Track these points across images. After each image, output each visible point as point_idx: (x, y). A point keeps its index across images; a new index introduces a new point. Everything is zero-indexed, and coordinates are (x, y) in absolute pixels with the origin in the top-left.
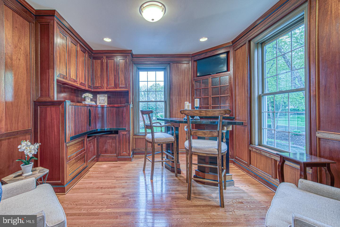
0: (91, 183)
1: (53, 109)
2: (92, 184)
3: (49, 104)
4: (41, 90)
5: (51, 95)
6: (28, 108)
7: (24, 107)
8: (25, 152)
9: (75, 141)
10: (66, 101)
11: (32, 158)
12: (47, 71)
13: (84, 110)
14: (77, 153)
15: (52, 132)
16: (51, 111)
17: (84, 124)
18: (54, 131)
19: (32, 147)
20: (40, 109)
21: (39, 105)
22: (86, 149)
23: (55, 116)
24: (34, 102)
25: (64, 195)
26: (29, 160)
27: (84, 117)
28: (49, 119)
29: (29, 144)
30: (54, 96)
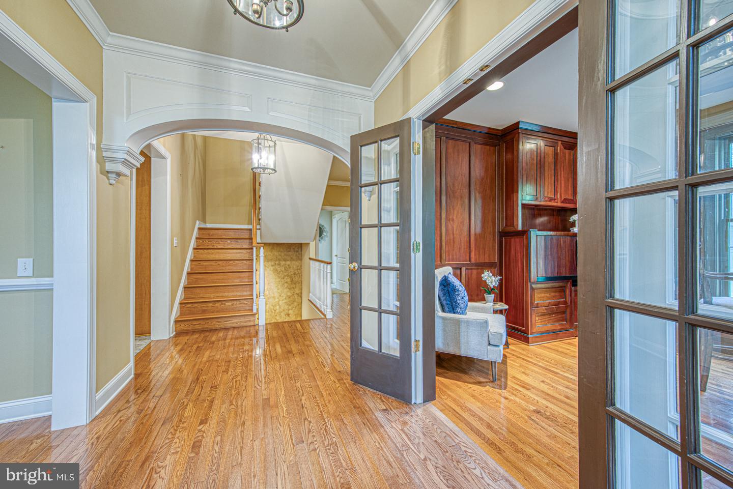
0: (568, 349)
1: (517, 240)
2: (568, 351)
3: (513, 234)
4: (506, 219)
5: (515, 224)
6: (494, 240)
7: (490, 239)
8: (487, 281)
9: (546, 285)
10: (530, 230)
11: (493, 289)
12: (512, 195)
13: (565, 242)
14: (550, 303)
15: (516, 267)
16: (515, 242)
17: (564, 263)
18: (518, 266)
19: (493, 278)
20: (505, 240)
21: (504, 237)
22: (569, 302)
23: (519, 249)
24: (500, 232)
25: (527, 346)
26: (491, 291)
27: (564, 253)
28: (513, 252)
29: (491, 275)
30: (518, 225)
